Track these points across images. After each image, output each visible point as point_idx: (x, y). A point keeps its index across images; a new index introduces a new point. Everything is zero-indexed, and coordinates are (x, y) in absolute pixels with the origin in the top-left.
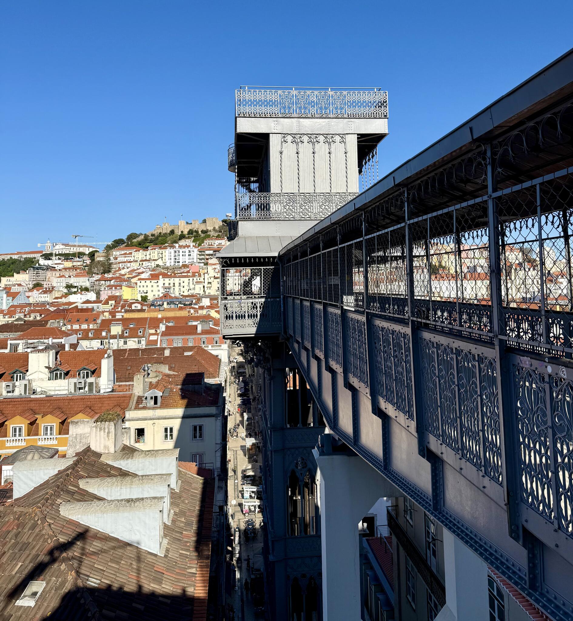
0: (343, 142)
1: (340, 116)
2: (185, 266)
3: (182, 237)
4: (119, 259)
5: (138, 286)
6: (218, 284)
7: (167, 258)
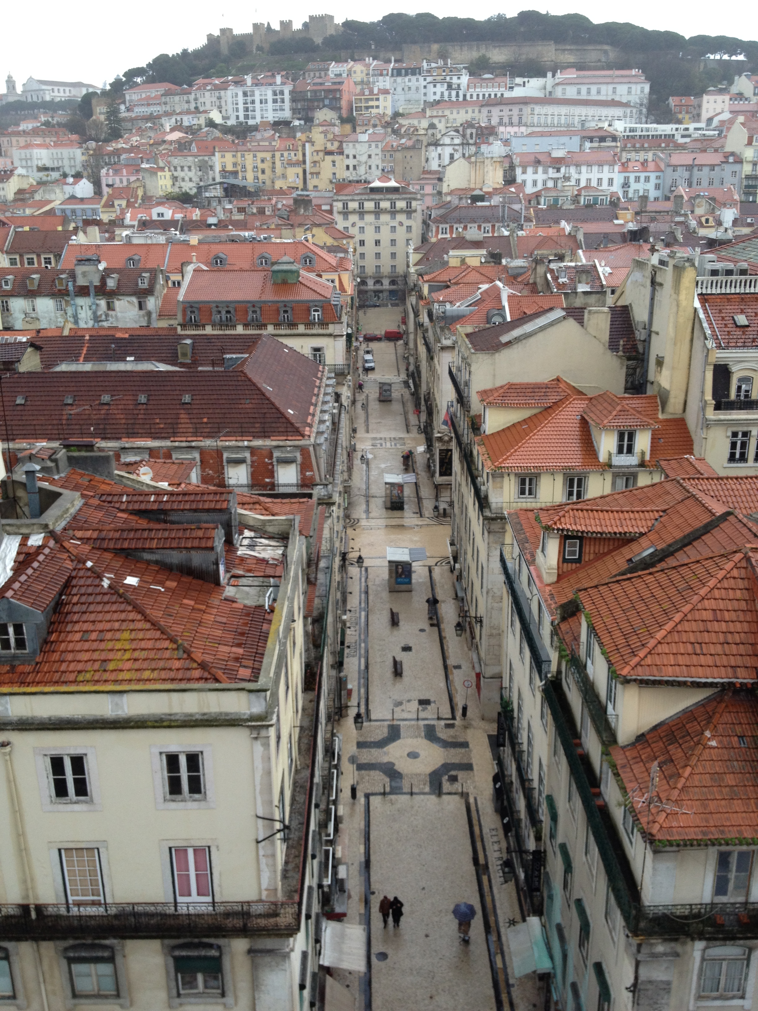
2: (265, 125)
4: (136, 110)
5: (172, 168)
6: (334, 165)
7: (230, 107)
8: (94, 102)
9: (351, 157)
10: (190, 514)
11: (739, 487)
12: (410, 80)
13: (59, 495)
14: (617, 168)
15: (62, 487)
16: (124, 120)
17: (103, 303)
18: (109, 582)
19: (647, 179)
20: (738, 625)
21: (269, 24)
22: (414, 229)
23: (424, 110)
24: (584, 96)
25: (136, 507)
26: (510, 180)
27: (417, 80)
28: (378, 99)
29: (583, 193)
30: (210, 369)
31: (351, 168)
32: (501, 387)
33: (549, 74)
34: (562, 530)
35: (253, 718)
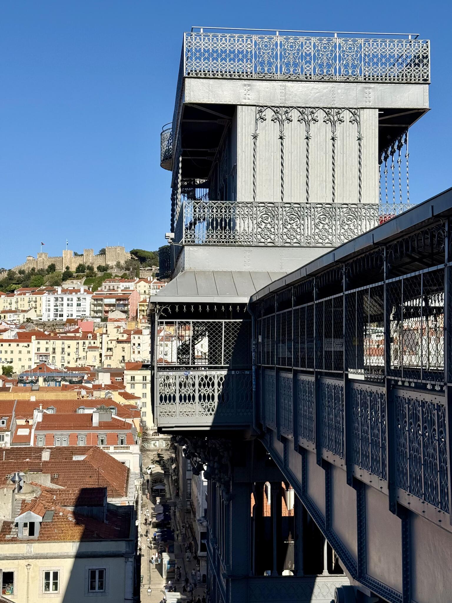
0: (355, 120)
1: (351, 79)
2: (71, 322)
3: (68, 276)
6: (124, 351)
7: (43, 308)
9: (137, 345)
31: (136, 352)
35: (126, 553)
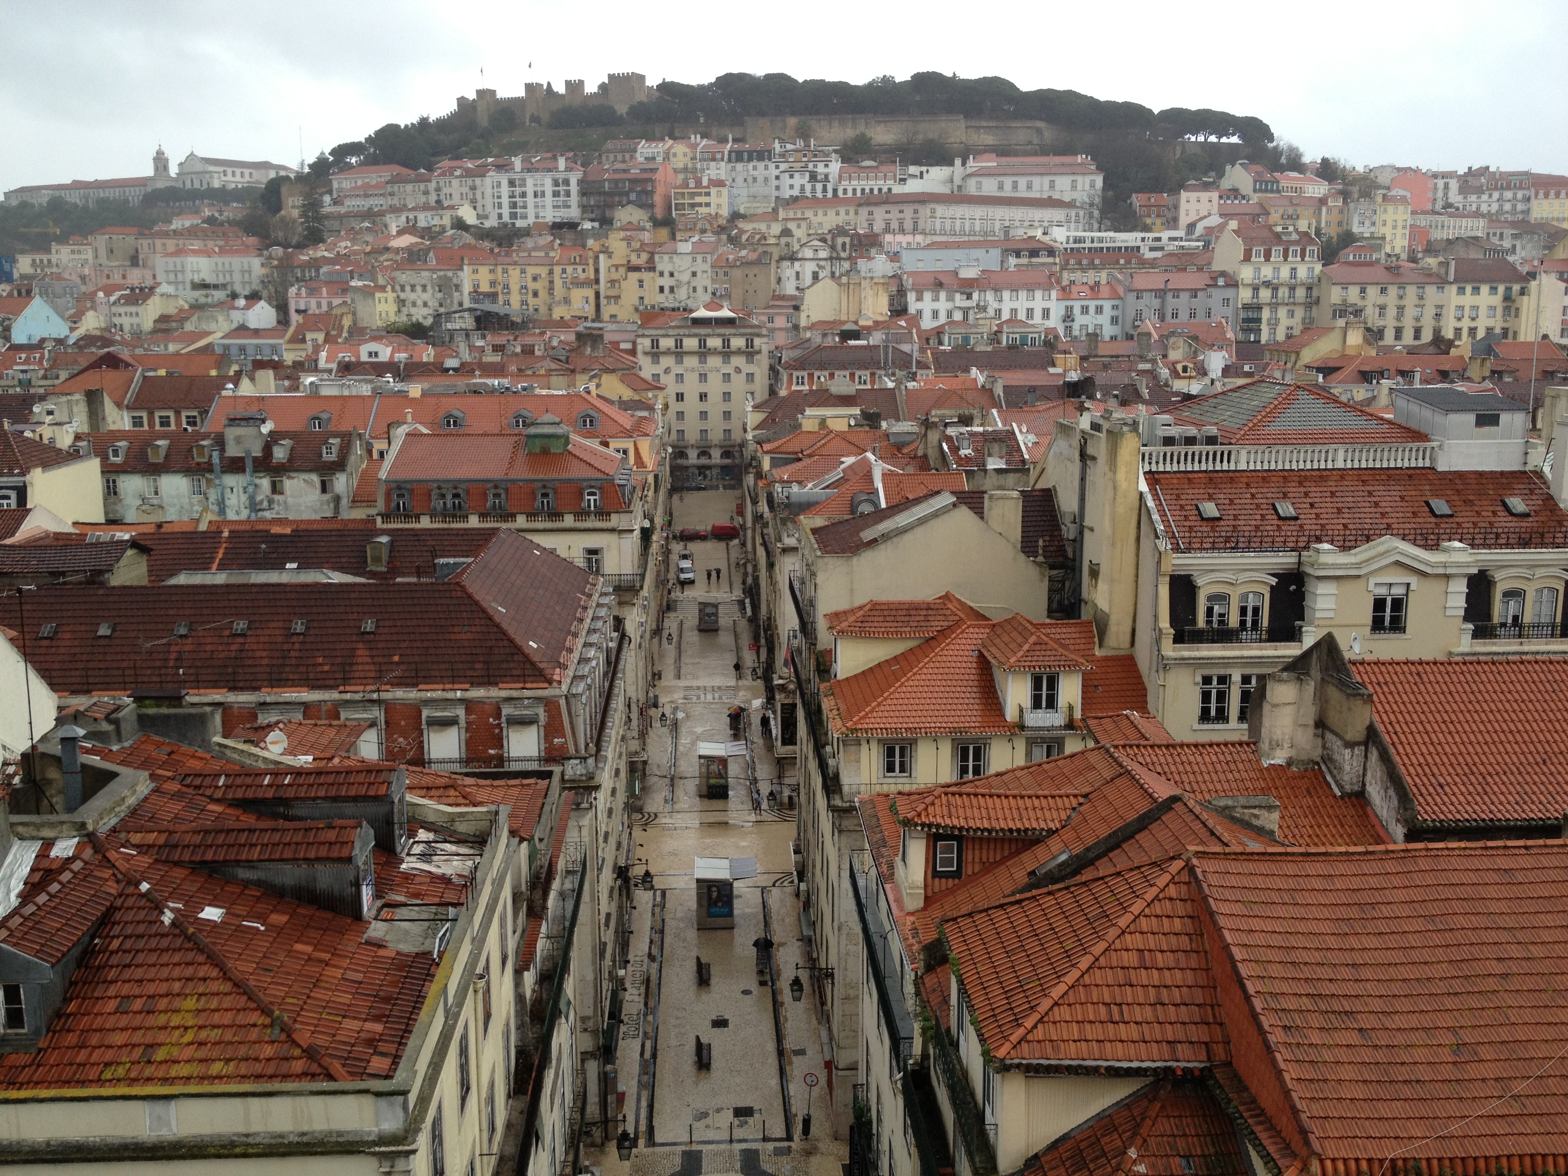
4: (347, 202)
5: (398, 288)
6: (641, 286)
7: (489, 201)
8: (284, 190)
9: (666, 274)
10: (326, 805)
11: (1199, 759)
12: (755, 168)
13: (114, 775)
14: (1054, 294)
15: (122, 763)
16: (328, 217)
17: (265, 483)
18: (172, 916)
19: (1099, 310)
20: (1178, 974)
21: (549, 84)
22: (757, 378)
23: (775, 211)
24: (1008, 192)
25: (239, 794)
26: (899, 310)
27: (766, 168)
28: (708, 194)
29: (1005, 329)
30: (413, 580)
31: (667, 290)
32: (861, 608)
33: (958, 162)
34: (930, 826)
35: (383, 1140)
